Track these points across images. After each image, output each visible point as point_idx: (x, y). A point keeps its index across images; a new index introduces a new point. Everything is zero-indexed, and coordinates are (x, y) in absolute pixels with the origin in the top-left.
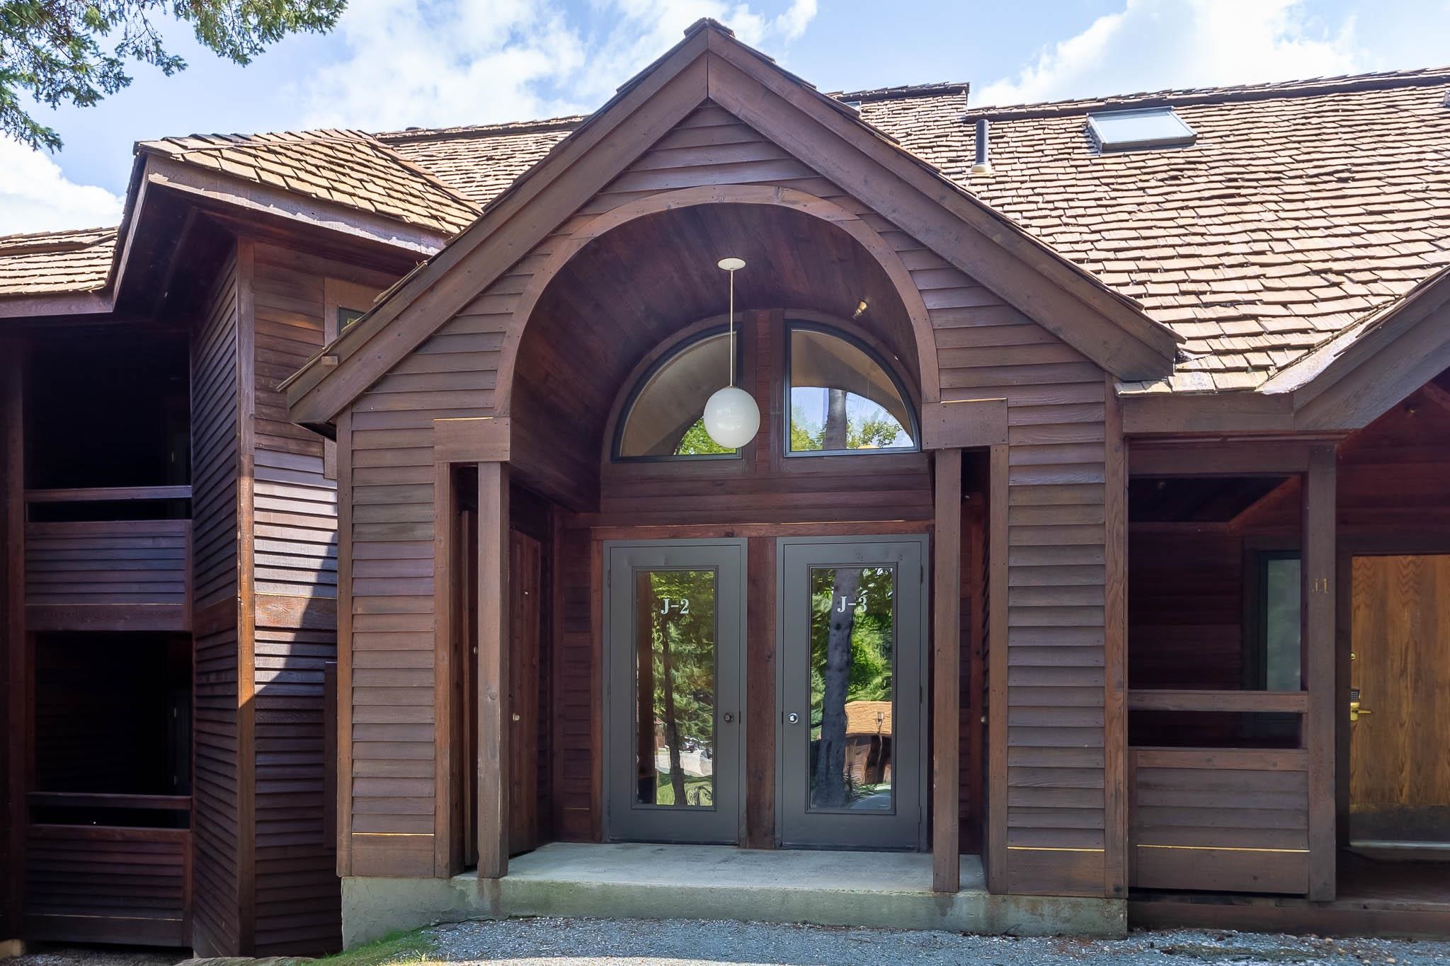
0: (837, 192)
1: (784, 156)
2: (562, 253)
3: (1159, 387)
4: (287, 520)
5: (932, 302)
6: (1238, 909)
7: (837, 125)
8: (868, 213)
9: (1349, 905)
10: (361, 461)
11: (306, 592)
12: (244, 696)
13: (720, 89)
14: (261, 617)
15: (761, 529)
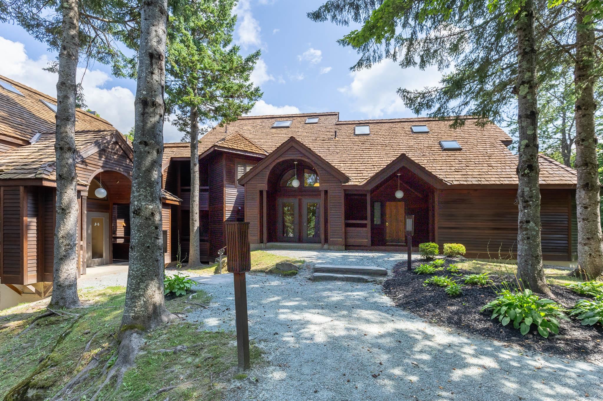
0: (309, 158)
1: (301, 153)
2: (274, 164)
3: (347, 184)
4: (230, 194)
5: (321, 172)
6: (362, 248)
7: (309, 151)
8: (312, 161)
9: (373, 247)
10: (248, 189)
11: (233, 205)
12: (224, 220)
13: (294, 145)
14: (227, 209)
15: (301, 197)
